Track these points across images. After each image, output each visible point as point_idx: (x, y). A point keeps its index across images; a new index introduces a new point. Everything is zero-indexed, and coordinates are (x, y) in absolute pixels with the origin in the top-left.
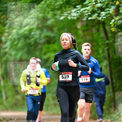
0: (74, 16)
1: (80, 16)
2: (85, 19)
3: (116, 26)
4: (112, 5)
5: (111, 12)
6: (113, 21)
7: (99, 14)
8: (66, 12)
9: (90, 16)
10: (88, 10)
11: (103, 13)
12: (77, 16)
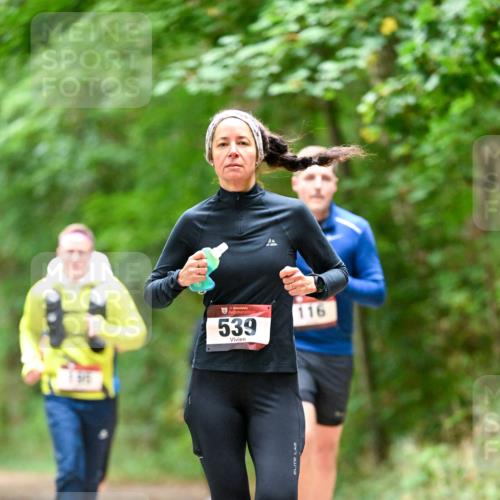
0: (212, 82)
1: (236, 78)
2: (255, 92)
3: (381, 119)
4: (368, 34)
5: (361, 64)
6: (370, 98)
7: (314, 70)
8: (177, 64)
9: (276, 78)
10: (270, 56)
11: (330, 69)
12: (222, 81)
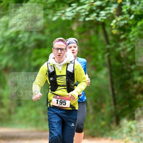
0: (69, 17)
1: (75, 15)
2: (81, 20)
3: (117, 27)
4: (113, 3)
5: (112, 12)
6: (114, 21)
7: (98, 14)
8: (59, 12)
9: (87, 16)
10: (86, 9)
11: (103, 13)
12: (72, 16)
